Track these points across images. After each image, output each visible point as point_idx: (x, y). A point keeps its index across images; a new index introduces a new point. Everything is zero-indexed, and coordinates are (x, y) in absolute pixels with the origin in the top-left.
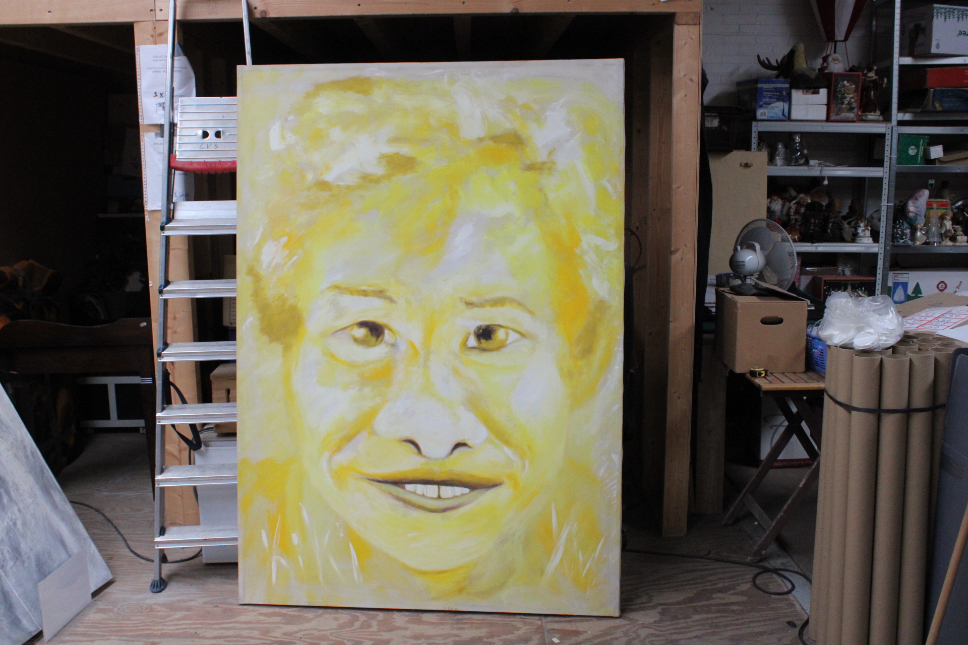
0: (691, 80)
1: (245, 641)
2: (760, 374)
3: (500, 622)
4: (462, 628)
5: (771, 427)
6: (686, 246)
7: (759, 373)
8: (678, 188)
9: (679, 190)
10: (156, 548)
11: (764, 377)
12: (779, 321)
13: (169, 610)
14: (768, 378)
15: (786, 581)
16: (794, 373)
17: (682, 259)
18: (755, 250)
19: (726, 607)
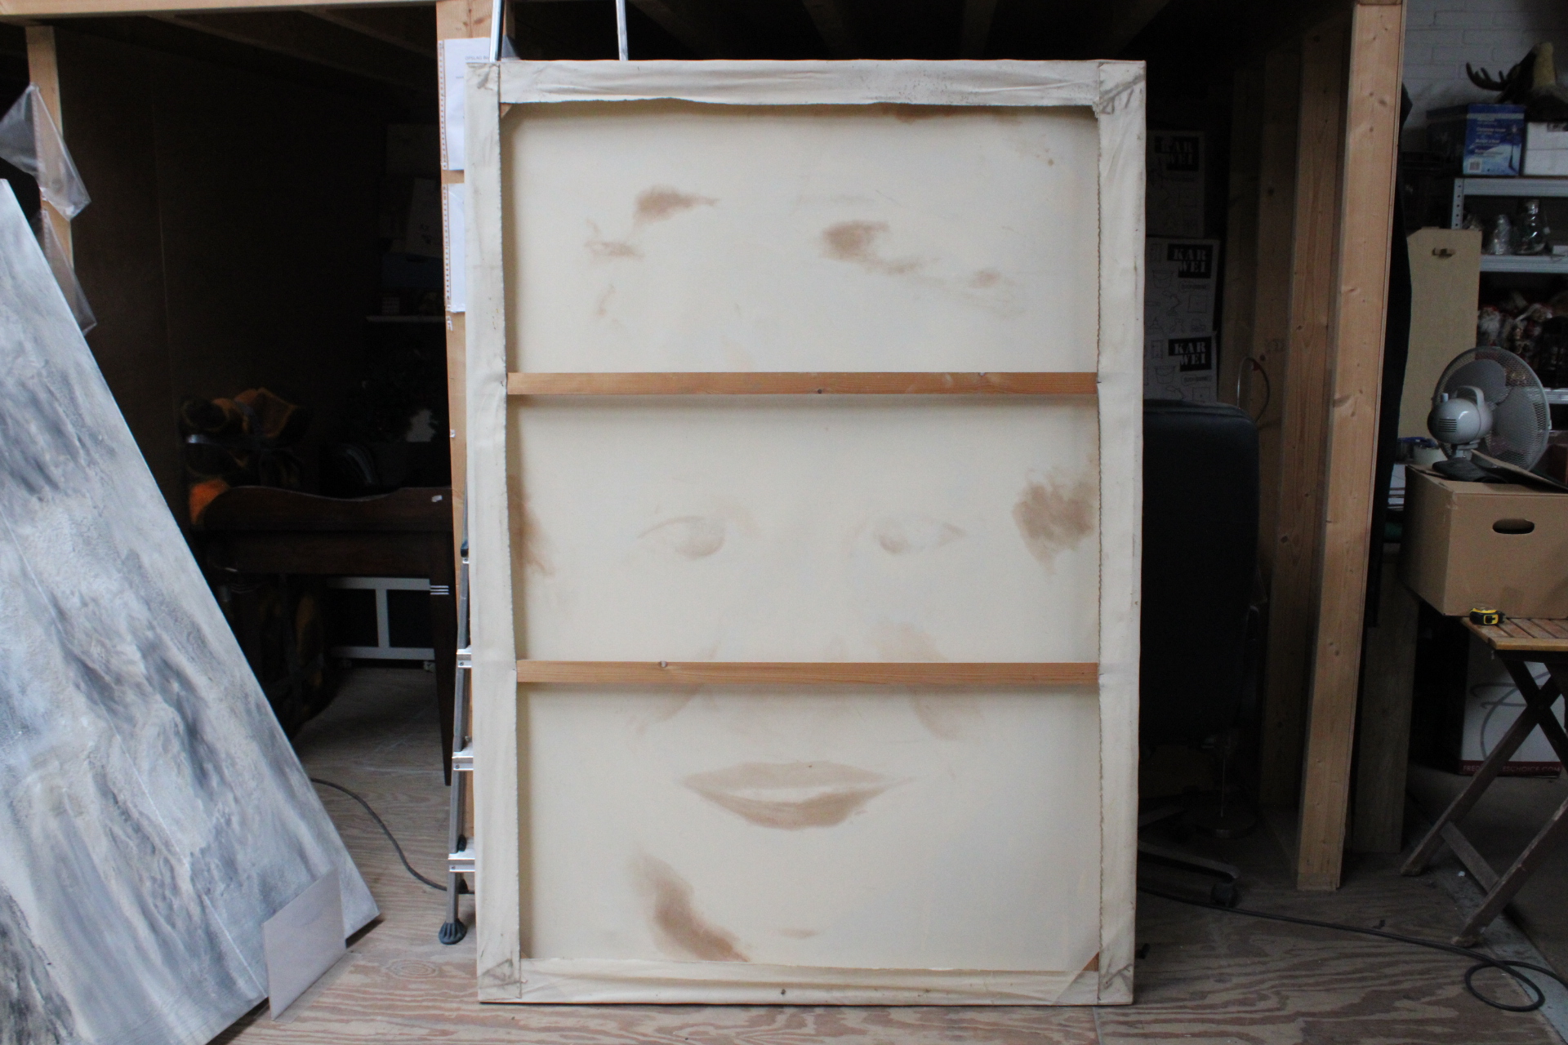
0: (1382, 103)
1: (593, 1039)
2: (1489, 619)
3: (1024, 1030)
4: (960, 1037)
5: (1483, 705)
6: (1361, 392)
7: (1487, 617)
8: (1352, 290)
9: (1354, 294)
10: (451, 870)
11: (1496, 625)
12: (1527, 528)
13: (468, 976)
14: (1503, 626)
15: (1525, 986)
16: (1550, 620)
17: (1353, 414)
18: (1474, 401)
19: (1421, 1028)
